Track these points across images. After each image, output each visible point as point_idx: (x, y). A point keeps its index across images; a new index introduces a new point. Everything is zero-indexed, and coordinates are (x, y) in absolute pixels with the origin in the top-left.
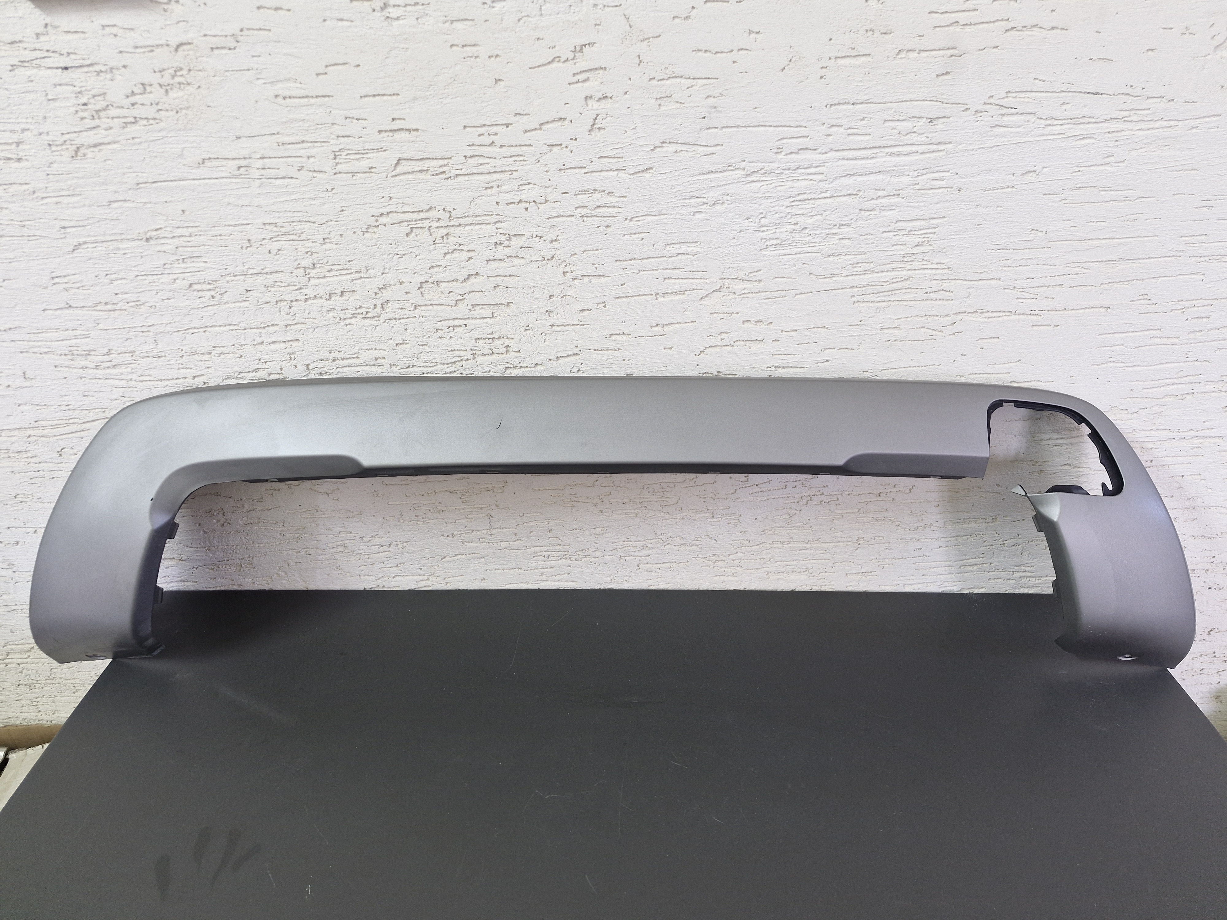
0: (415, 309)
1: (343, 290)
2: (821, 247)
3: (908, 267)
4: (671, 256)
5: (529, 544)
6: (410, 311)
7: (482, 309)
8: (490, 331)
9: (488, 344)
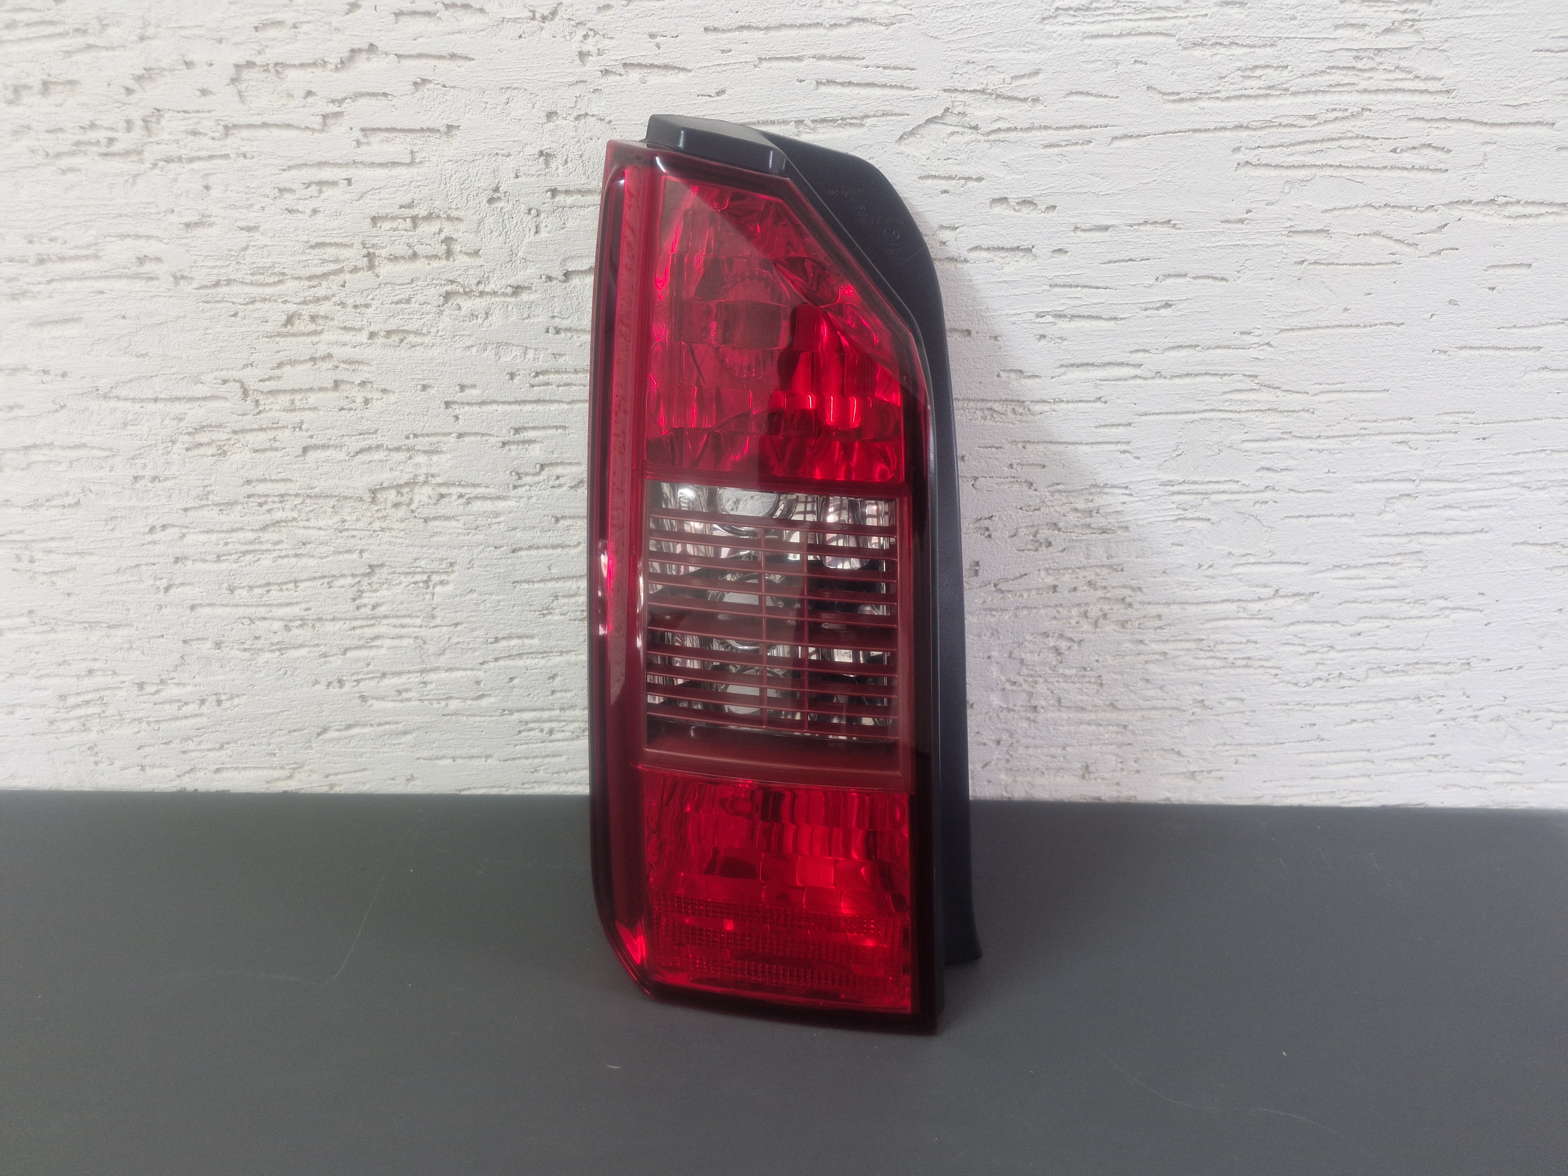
0: (227, 135)
1: (45, 77)
2: (1178, 22)
3: (1363, 85)
4: (835, 26)
5: (509, 704)
6: (213, 139)
7: (387, 140)
8: (406, 200)
9: (403, 232)
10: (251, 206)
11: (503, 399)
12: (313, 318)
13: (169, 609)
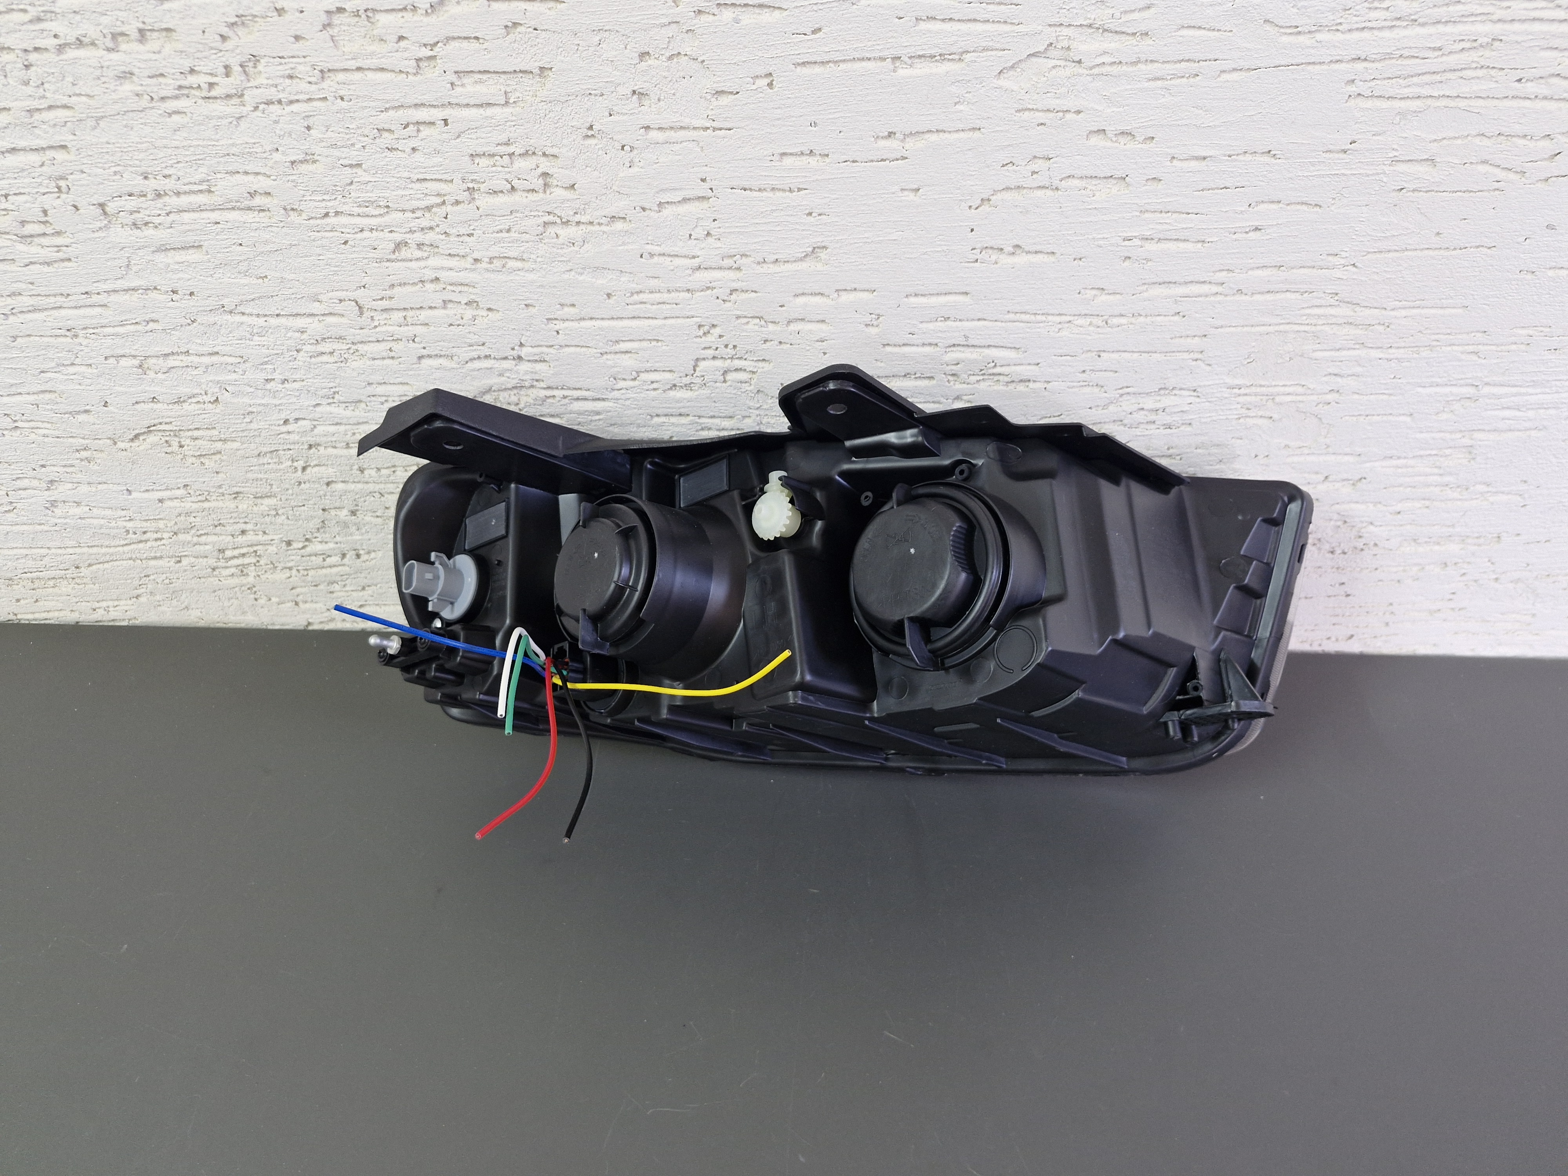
0: (323, 78)
1: (140, 25)
6: (310, 83)
7: (481, 82)
8: (503, 138)
9: (500, 169)
10: (353, 145)
11: (600, 317)
12: (420, 246)
13: (307, 485)
